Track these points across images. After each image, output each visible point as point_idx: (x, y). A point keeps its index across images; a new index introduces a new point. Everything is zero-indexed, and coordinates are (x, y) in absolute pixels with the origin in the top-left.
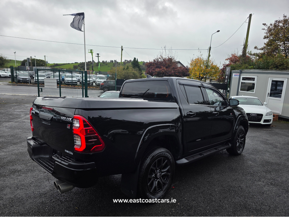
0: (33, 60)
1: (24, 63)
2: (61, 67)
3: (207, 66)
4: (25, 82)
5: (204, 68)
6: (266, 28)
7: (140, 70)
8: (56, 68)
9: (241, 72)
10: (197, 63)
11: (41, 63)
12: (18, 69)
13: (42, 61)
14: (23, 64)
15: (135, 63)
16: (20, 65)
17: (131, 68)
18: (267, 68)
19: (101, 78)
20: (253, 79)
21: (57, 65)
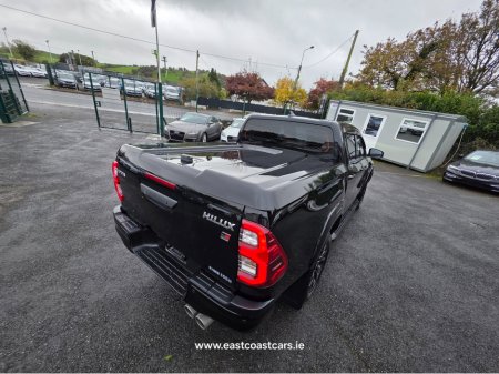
0: (77, 56)
1: (63, 58)
2: (118, 70)
3: (295, 89)
4: (69, 87)
5: (290, 90)
6: (366, 51)
7: (219, 85)
8: (109, 70)
9: (340, 103)
10: (283, 83)
11: (88, 62)
12: (56, 66)
13: (89, 58)
14: (63, 60)
15: (213, 76)
16: (58, 60)
17: (207, 81)
18: (364, 101)
19: (172, 91)
20: (351, 113)
21: (109, 66)
